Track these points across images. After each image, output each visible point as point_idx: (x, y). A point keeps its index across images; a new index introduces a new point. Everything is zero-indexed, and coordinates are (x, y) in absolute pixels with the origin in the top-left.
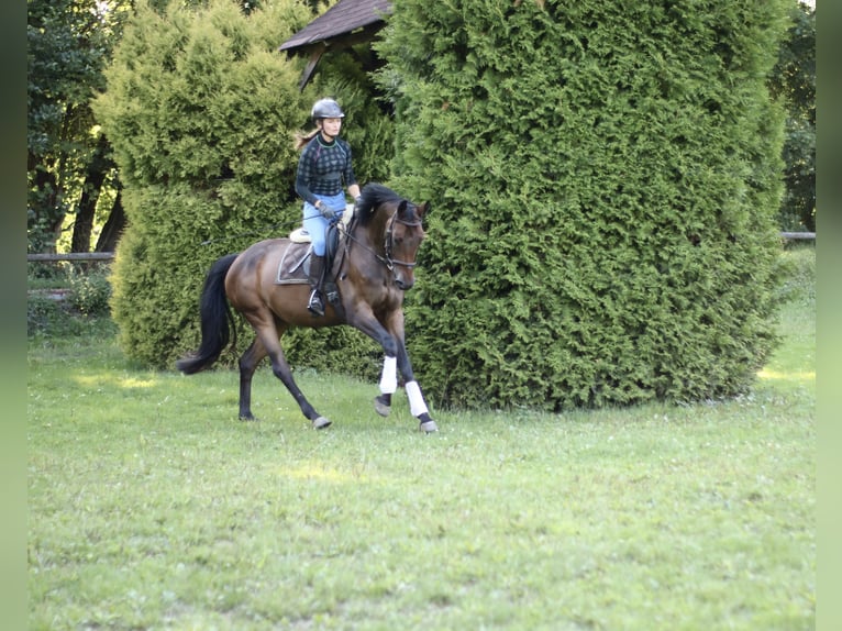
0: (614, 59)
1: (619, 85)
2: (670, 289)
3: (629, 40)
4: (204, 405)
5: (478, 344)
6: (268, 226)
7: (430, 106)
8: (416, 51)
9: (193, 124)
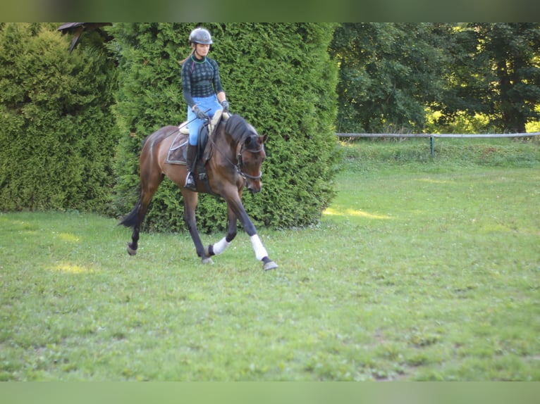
0: (241, 36)
1: (243, 51)
2: (272, 165)
3: (249, 26)
4: (12, 230)
5: (165, 196)
6: (51, 129)
7: (137, 62)
8: (129, 31)
9: (8, 72)
